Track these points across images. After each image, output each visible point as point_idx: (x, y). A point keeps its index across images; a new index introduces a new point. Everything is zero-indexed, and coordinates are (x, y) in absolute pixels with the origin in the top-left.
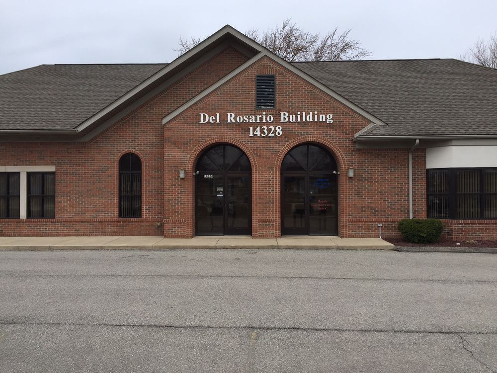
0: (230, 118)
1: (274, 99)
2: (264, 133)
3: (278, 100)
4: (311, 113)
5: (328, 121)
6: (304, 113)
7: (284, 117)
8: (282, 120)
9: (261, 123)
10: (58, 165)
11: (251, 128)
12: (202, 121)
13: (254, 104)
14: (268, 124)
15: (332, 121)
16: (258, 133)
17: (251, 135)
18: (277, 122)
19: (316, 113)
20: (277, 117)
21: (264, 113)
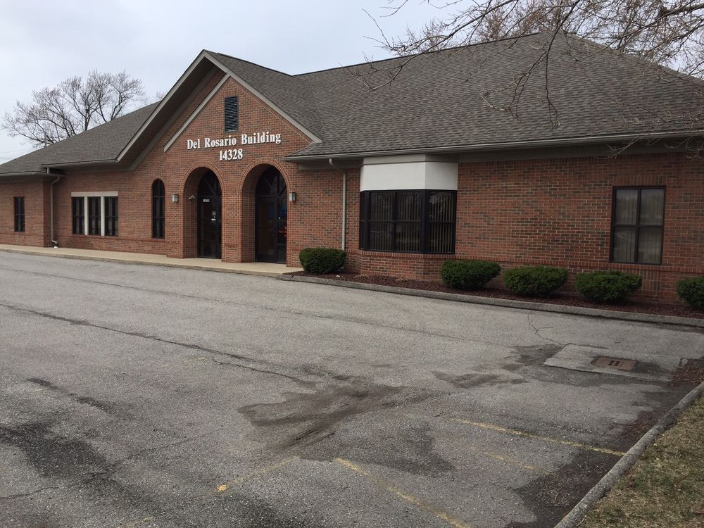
0: (207, 144)
1: (237, 122)
2: (230, 157)
3: (240, 121)
4: (264, 133)
5: (277, 141)
6: (258, 134)
7: (245, 139)
8: (243, 143)
9: (227, 147)
10: (119, 191)
11: (221, 152)
12: (188, 148)
13: (224, 127)
14: (233, 147)
15: (280, 141)
16: (226, 157)
17: (221, 159)
18: (238, 146)
19: (268, 133)
20: (239, 139)
21: (230, 136)
